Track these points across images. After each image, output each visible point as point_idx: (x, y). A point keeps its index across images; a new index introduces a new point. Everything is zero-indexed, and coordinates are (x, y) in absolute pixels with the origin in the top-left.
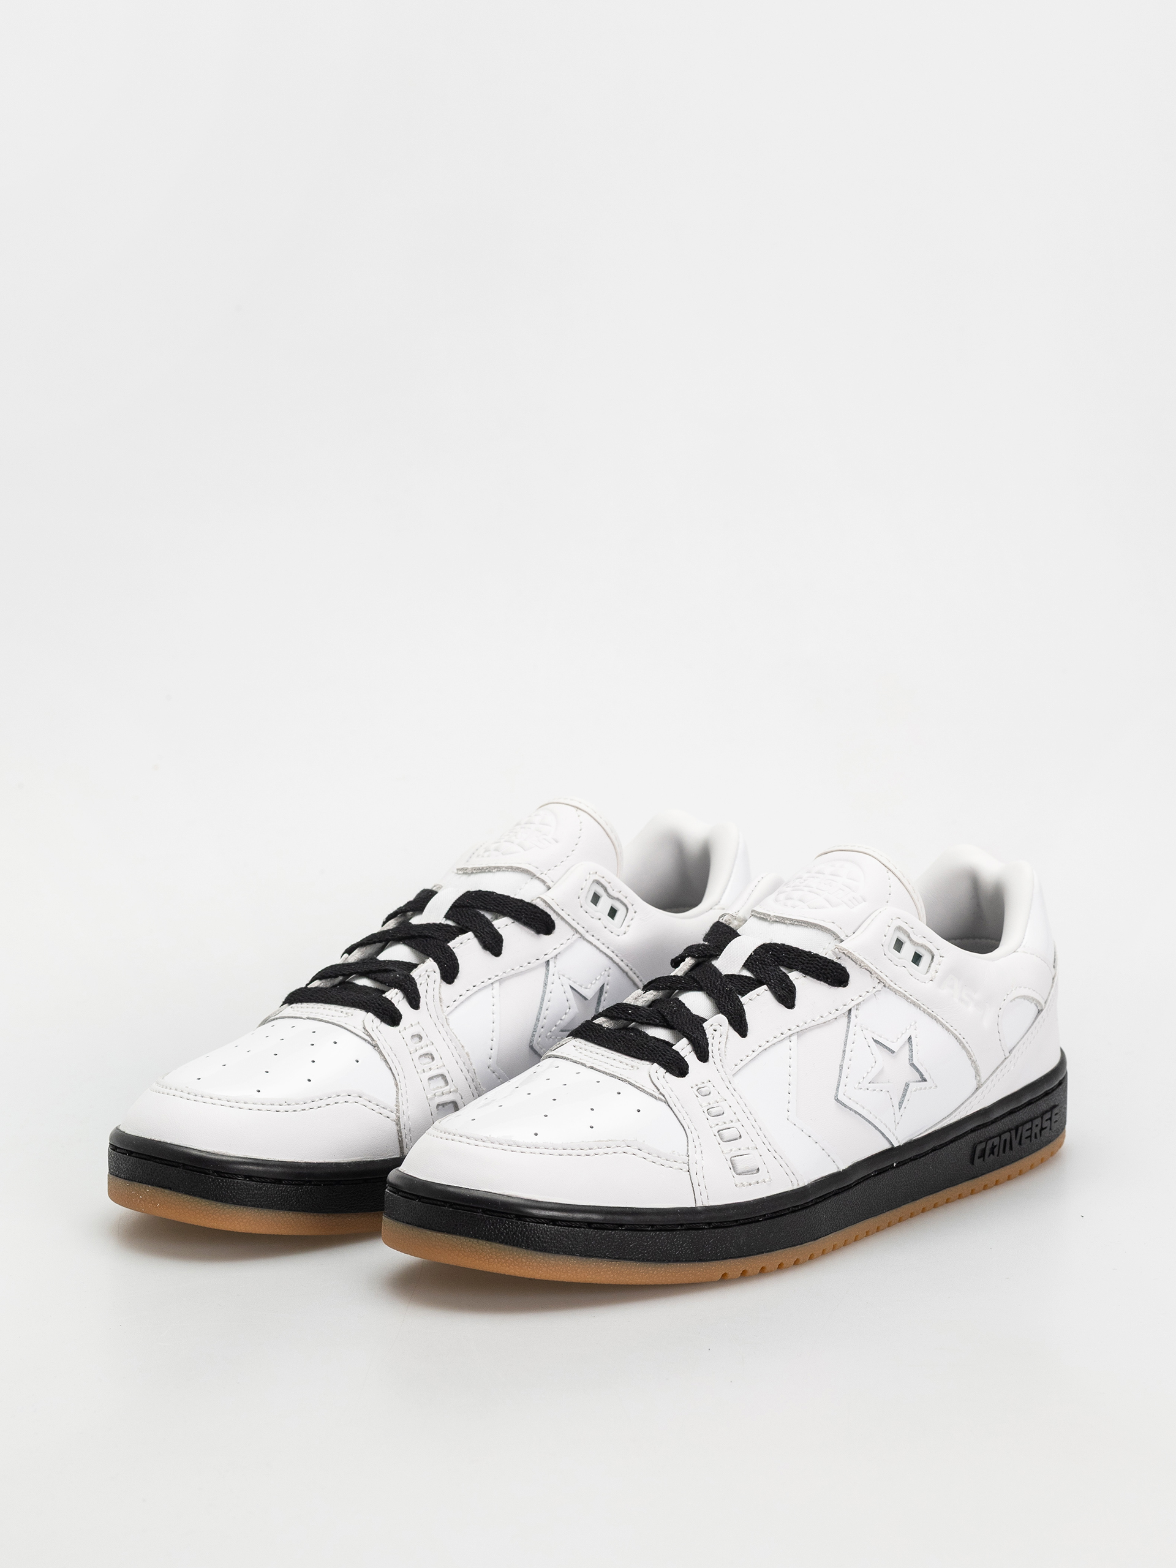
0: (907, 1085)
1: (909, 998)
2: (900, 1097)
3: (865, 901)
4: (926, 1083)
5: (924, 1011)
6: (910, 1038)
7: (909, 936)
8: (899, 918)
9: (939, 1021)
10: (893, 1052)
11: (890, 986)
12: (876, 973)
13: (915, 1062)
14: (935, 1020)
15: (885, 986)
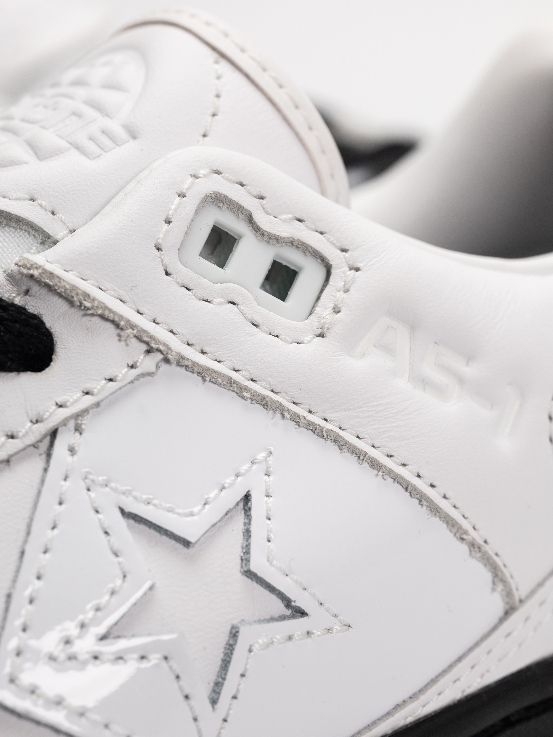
0: (234, 634)
1: (247, 389)
2: (217, 669)
3: (134, 137)
4: (305, 619)
5: (296, 419)
6: (247, 498)
7: (250, 220)
8: (218, 173)
9: (346, 443)
10: (186, 543)
11: (183, 358)
12: (133, 326)
13: (254, 567)
14: (335, 441)
15: (167, 360)
